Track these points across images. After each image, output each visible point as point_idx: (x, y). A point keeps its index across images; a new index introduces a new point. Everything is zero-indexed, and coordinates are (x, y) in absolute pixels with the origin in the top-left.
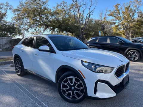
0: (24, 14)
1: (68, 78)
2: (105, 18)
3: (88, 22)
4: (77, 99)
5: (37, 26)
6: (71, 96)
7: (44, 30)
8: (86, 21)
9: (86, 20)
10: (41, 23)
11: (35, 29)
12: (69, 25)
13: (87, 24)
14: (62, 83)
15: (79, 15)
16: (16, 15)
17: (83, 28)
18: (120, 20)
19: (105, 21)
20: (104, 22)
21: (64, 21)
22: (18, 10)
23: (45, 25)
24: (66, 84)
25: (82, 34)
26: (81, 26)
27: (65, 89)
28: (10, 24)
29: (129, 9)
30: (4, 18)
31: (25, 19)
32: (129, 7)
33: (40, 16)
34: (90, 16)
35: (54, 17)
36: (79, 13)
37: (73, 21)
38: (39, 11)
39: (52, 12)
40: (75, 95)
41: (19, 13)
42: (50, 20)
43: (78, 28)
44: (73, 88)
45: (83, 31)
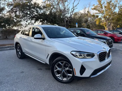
2: (88, 12)
3: (72, 15)
5: (28, 18)
10: (31, 16)
11: (27, 21)
15: (65, 9)
16: (10, 9)
18: (103, 13)
22: (12, 5)
29: (111, 4)
30: (3, 12)
31: (18, 13)
32: (111, 1)
42: (39, 13)
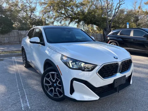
0: (50, 7)
1: (50, 73)
2: (140, 8)
3: (117, 12)
4: (58, 97)
5: (62, 19)
6: (54, 93)
7: (69, 23)
8: (115, 12)
9: (115, 10)
10: (66, 16)
11: (61, 23)
12: (95, 17)
13: (116, 15)
14: (45, 78)
15: (107, 6)
16: (43, 9)
17: (111, 20)
19: (140, 10)
20: (138, 12)
21: (89, 13)
22: (45, 4)
23: (70, 18)
24: (48, 79)
25: (109, 26)
26: (109, 18)
27: (47, 85)
28: (40, 18)
30: (34, 12)
31: (51, 13)
33: (65, 9)
34: (120, 6)
35: (79, 9)
36: (107, 3)
37: (100, 12)
38: (63, 3)
39: (77, 3)
40: (57, 93)
41: (45, 7)
42: (75, 12)
43: (105, 20)
44: (55, 85)
45: (111, 23)
